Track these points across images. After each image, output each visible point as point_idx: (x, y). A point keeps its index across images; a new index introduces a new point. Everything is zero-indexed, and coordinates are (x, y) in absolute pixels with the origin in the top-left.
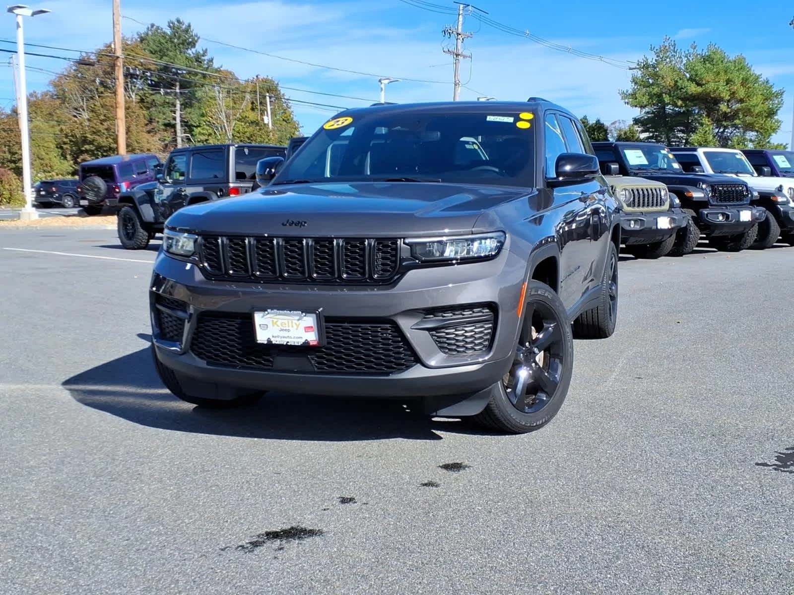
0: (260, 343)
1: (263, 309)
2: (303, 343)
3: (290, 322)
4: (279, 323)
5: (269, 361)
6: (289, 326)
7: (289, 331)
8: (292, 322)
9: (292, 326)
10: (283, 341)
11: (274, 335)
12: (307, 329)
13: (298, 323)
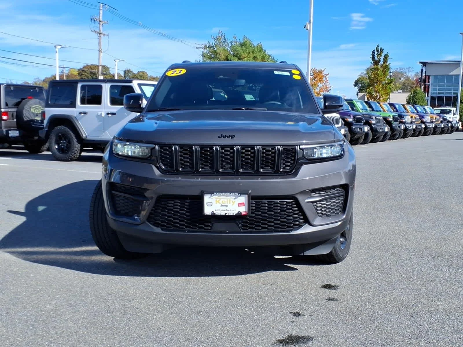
0: (206, 215)
1: (211, 193)
2: (237, 214)
3: (229, 200)
4: (221, 202)
5: (209, 226)
6: (227, 203)
7: (227, 206)
8: (230, 200)
9: (230, 203)
10: (223, 213)
11: (216, 209)
12: (240, 205)
13: (234, 201)
